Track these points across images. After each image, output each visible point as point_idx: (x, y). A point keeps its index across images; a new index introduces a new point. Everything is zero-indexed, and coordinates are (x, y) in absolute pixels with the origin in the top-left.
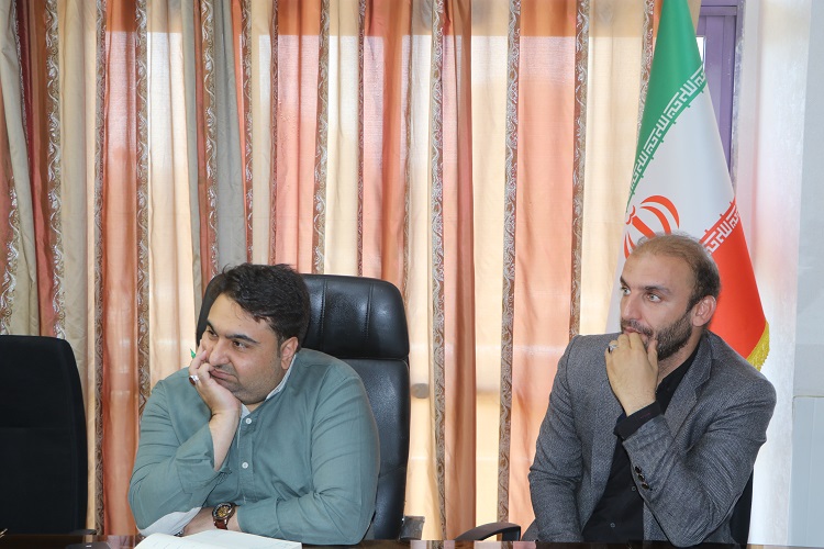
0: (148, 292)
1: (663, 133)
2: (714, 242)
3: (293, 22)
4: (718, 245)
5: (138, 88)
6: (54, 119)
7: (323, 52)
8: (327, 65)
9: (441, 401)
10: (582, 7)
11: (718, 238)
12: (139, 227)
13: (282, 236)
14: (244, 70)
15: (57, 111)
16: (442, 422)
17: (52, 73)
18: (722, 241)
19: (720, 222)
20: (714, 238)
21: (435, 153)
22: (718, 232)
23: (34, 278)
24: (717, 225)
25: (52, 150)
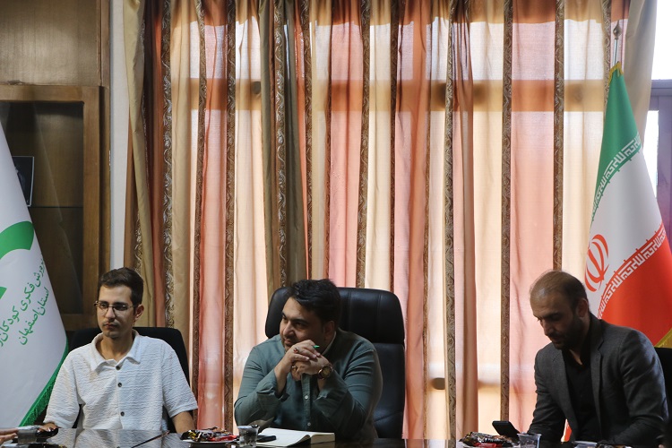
0: (233, 305)
1: (603, 189)
2: (629, 268)
3: (343, 104)
4: (632, 271)
5: (228, 153)
6: (168, 178)
7: (365, 128)
8: (367, 136)
9: (453, 389)
10: (558, 92)
11: (633, 266)
12: (227, 257)
13: (334, 263)
14: (307, 141)
15: (170, 172)
16: (454, 405)
17: (167, 144)
18: (635, 268)
19: (636, 254)
20: (630, 266)
21: (447, 201)
22: (633, 262)
23: (151, 294)
24: (633, 256)
25: (166, 201)
